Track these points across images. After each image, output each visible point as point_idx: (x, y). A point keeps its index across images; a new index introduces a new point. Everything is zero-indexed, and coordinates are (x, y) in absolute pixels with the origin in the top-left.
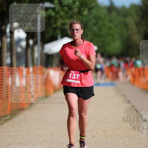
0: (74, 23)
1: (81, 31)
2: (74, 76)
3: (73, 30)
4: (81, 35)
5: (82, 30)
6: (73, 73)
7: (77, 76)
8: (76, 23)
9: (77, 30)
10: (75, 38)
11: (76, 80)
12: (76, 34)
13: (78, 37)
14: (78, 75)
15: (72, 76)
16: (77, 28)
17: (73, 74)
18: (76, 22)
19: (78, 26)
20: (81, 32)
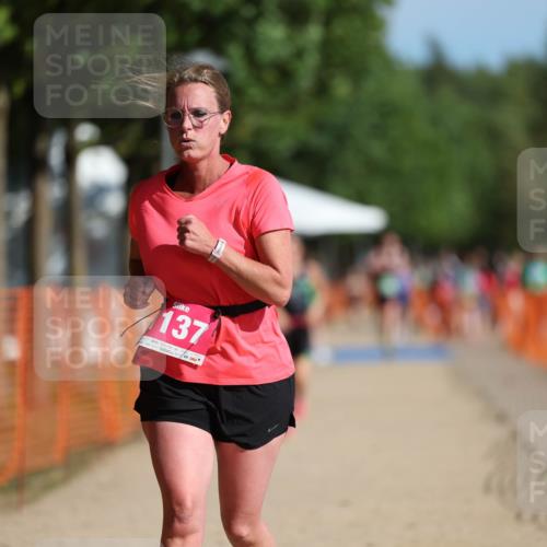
0: (182, 81)
1: (219, 116)
2: (184, 328)
3: (178, 117)
4: (222, 136)
5: (227, 116)
6: (183, 313)
7: (198, 328)
8: (196, 81)
9: (197, 113)
10: (186, 153)
11: (190, 347)
12: (191, 134)
13: (201, 148)
14: (203, 326)
15: (174, 324)
16: (195, 106)
17: (180, 318)
18: (194, 76)
19: (202, 95)
20: (221, 123)
